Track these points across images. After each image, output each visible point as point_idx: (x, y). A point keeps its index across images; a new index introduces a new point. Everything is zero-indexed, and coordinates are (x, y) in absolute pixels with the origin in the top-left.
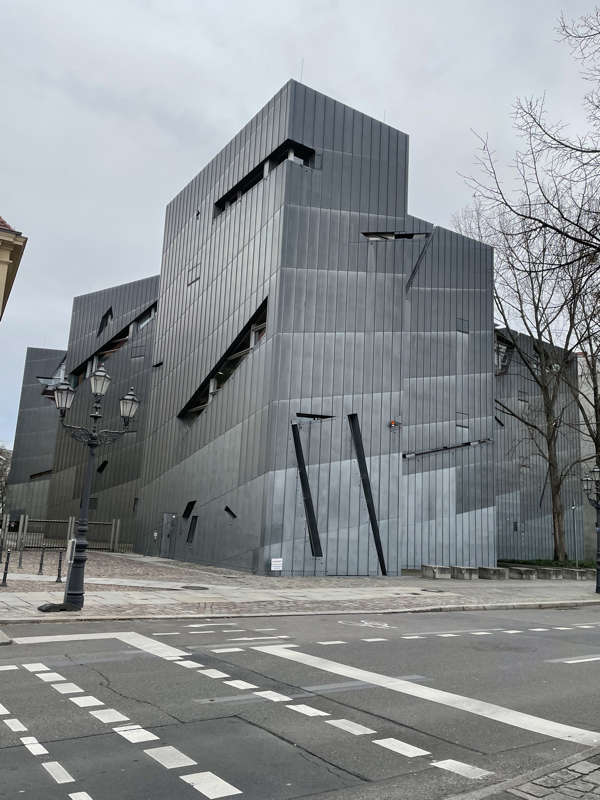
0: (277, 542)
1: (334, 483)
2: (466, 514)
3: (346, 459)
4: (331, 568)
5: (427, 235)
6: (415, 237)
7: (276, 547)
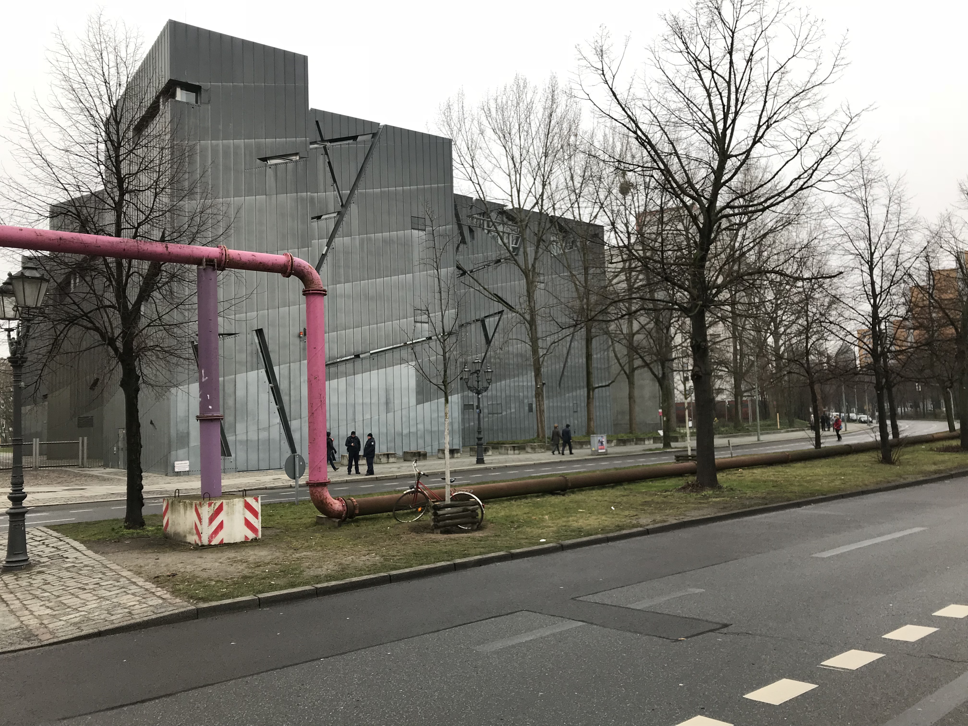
0: (183, 447)
1: (240, 393)
2: (427, 405)
3: (252, 370)
4: (241, 464)
5: (374, 135)
6: (359, 138)
7: (181, 452)
